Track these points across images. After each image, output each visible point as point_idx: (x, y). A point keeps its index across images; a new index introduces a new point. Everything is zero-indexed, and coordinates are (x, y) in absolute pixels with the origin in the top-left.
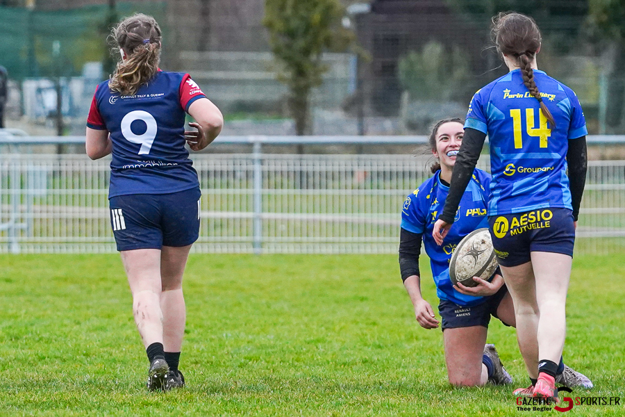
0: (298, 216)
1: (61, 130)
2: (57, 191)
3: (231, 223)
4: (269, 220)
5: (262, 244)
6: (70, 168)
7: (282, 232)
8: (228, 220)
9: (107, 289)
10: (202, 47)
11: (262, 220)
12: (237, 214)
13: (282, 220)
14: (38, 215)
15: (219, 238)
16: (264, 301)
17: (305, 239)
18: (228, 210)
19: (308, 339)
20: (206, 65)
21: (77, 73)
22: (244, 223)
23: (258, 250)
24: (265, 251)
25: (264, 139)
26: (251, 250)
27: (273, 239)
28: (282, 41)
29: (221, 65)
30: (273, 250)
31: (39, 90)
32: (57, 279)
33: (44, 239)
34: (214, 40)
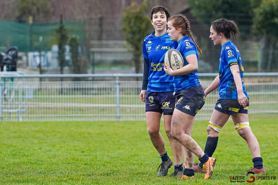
0: (134, 106)
1: (42, 72)
2: (37, 96)
3: (107, 109)
4: (122, 107)
5: (119, 117)
6: (45, 87)
7: (128, 112)
8: (106, 107)
9: (55, 135)
10: (100, 39)
11: (119, 107)
12: (110, 105)
13: (128, 108)
14: (30, 106)
15: (102, 115)
16: (117, 140)
17: (137, 115)
18: (108, 103)
19: (131, 155)
20: (101, 46)
21: (49, 49)
22: (113, 109)
23: (118, 119)
24: (121, 120)
25: (120, 75)
26: (115, 120)
27: (124, 115)
28: (130, 36)
29: (107, 46)
30: (124, 119)
31: (35, 56)
32: (35, 131)
33: (32, 115)
34: (104, 36)
